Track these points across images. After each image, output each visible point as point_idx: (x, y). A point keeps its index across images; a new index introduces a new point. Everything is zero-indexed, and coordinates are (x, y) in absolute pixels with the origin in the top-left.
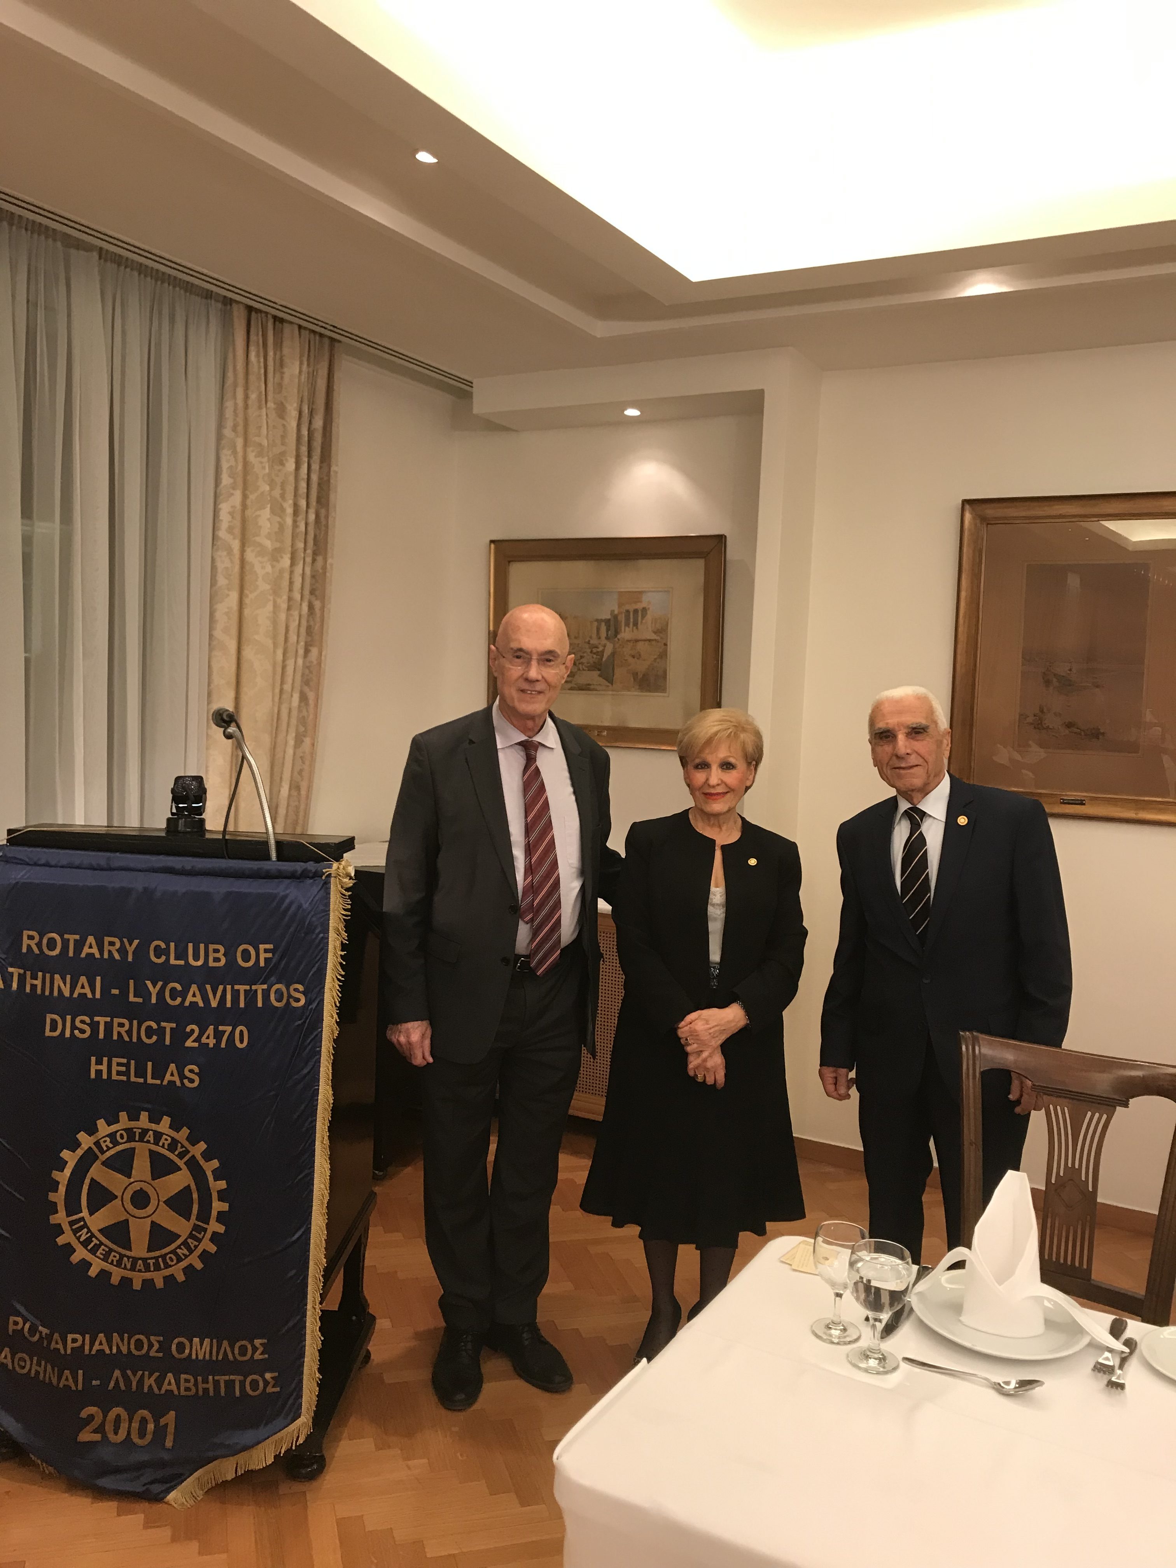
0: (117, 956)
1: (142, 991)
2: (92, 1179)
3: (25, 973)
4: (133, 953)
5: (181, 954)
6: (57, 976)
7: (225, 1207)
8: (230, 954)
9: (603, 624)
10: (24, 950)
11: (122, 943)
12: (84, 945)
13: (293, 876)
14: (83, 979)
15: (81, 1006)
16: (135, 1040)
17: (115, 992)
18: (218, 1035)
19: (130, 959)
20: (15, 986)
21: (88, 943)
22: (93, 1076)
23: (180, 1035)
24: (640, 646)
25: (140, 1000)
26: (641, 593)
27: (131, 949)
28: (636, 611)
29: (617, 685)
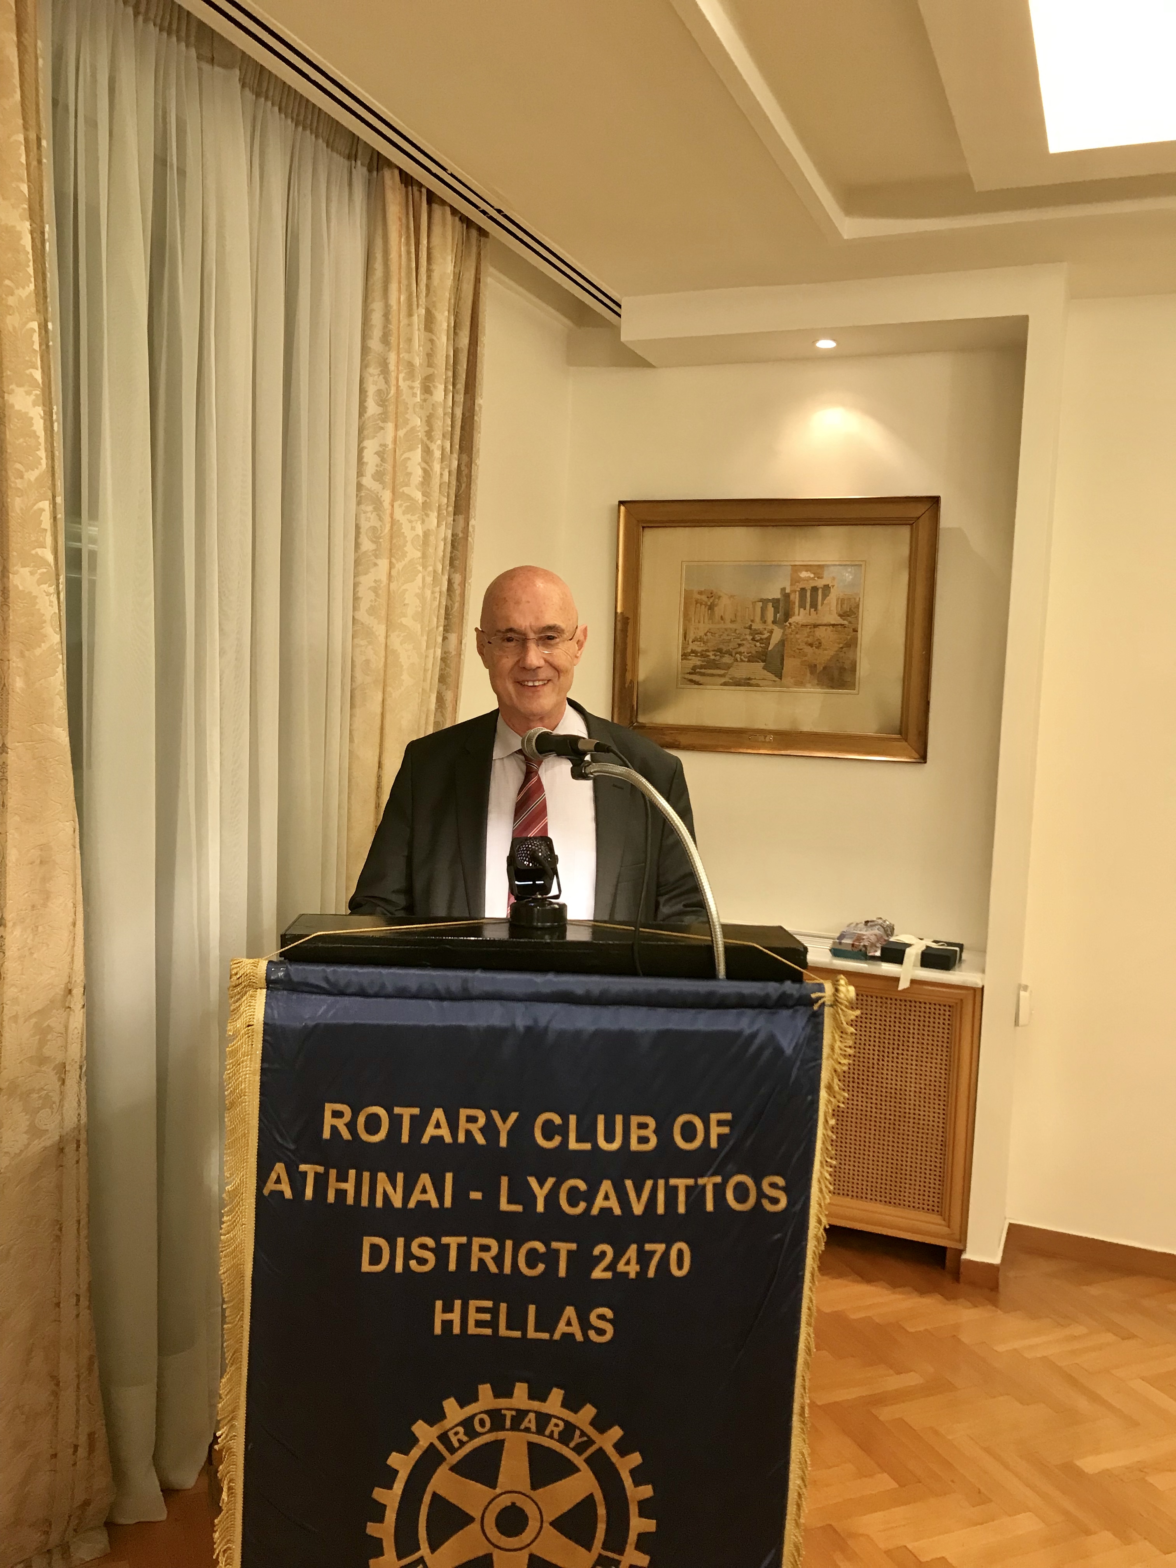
0: (480, 1140)
1: (526, 1197)
2: (435, 1495)
3: (327, 1173)
4: (510, 1133)
5: (586, 1133)
6: (382, 1176)
7: (650, 1525)
8: (664, 1132)
9: (770, 605)
10: (326, 1134)
11: (489, 1118)
12: (426, 1125)
14: (425, 1179)
15: (420, 1221)
16: (507, 1269)
17: (476, 1195)
18: (644, 1258)
19: (503, 1143)
20: (309, 1193)
21: (433, 1121)
22: (438, 1330)
23: (582, 1261)
24: (821, 633)
25: (518, 1208)
26: (822, 567)
27: (504, 1128)
28: (815, 589)
29: (787, 680)
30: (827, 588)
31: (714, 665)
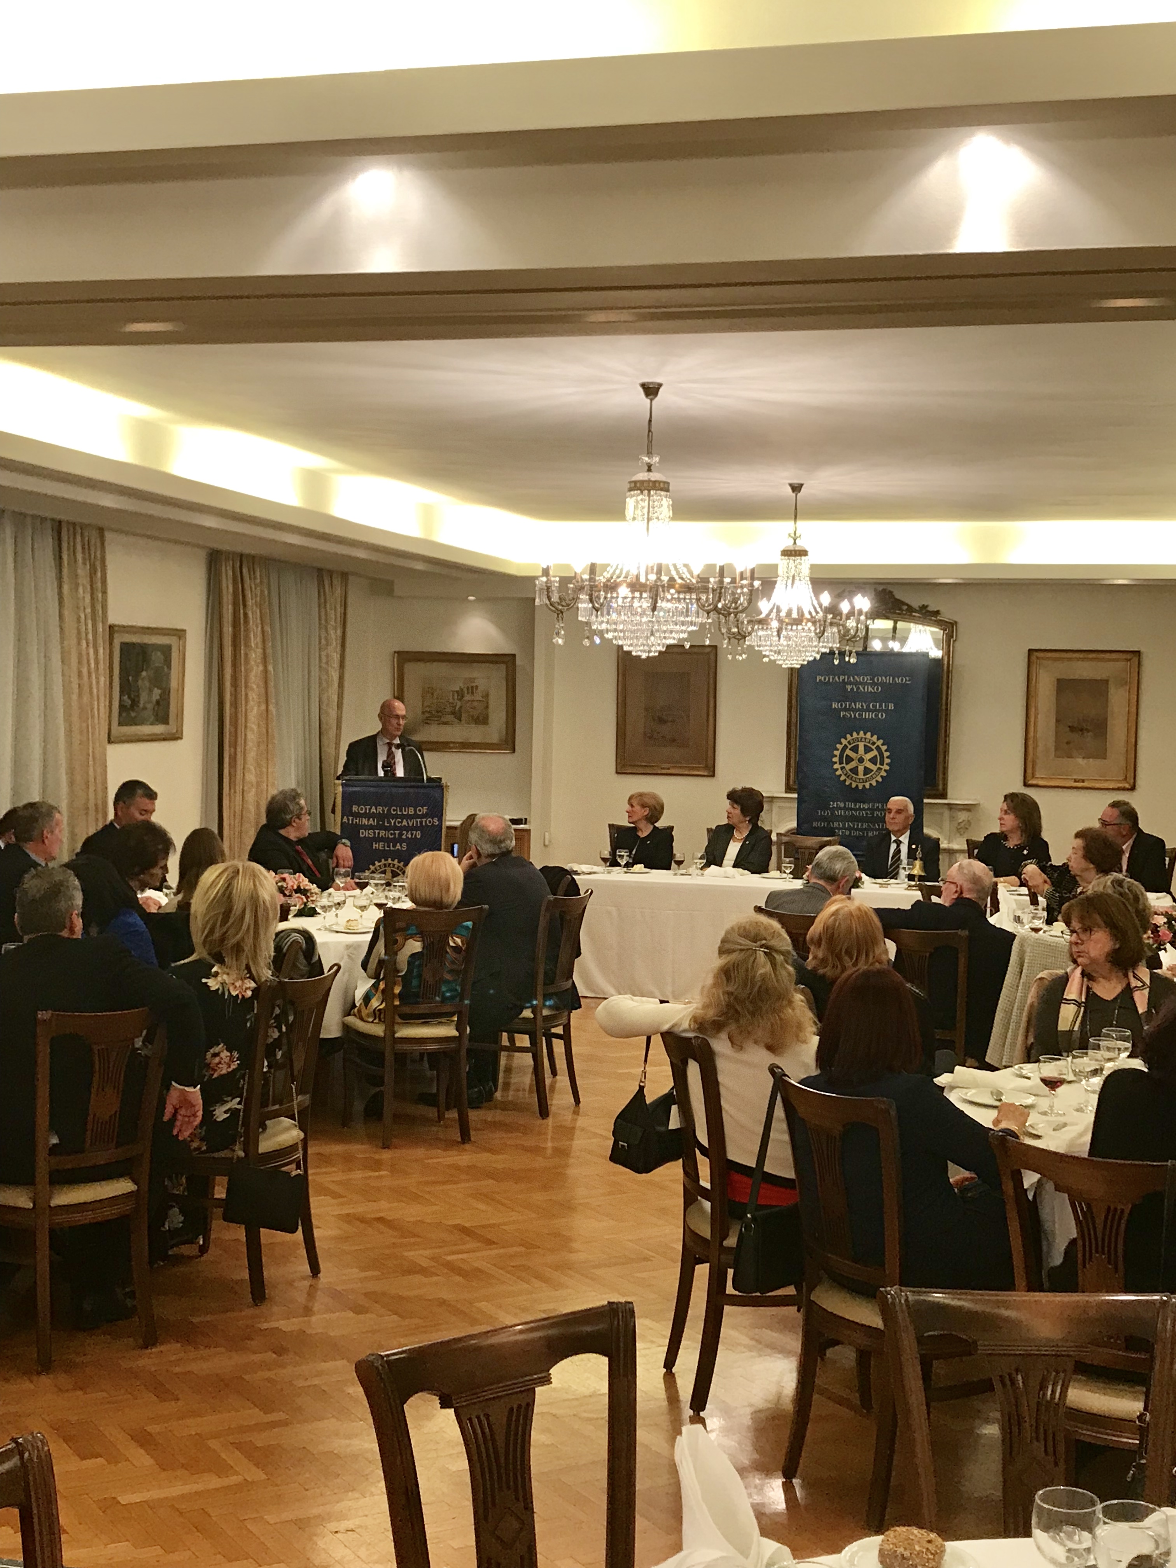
0: (381, 812)
1: (389, 822)
3: (354, 818)
4: (387, 811)
5: (401, 811)
6: (364, 819)
8: (415, 810)
9: (456, 693)
10: (354, 811)
11: (383, 808)
12: (371, 809)
15: (371, 827)
16: (387, 837)
17: (381, 823)
18: (412, 834)
19: (385, 812)
20: (351, 822)
21: (373, 809)
22: (374, 848)
23: (401, 834)
24: (475, 704)
25: (388, 825)
26: (475, 678)
28: (472, 687)
29: (463, 722)
30: (477, 687)
31: (435, 716)
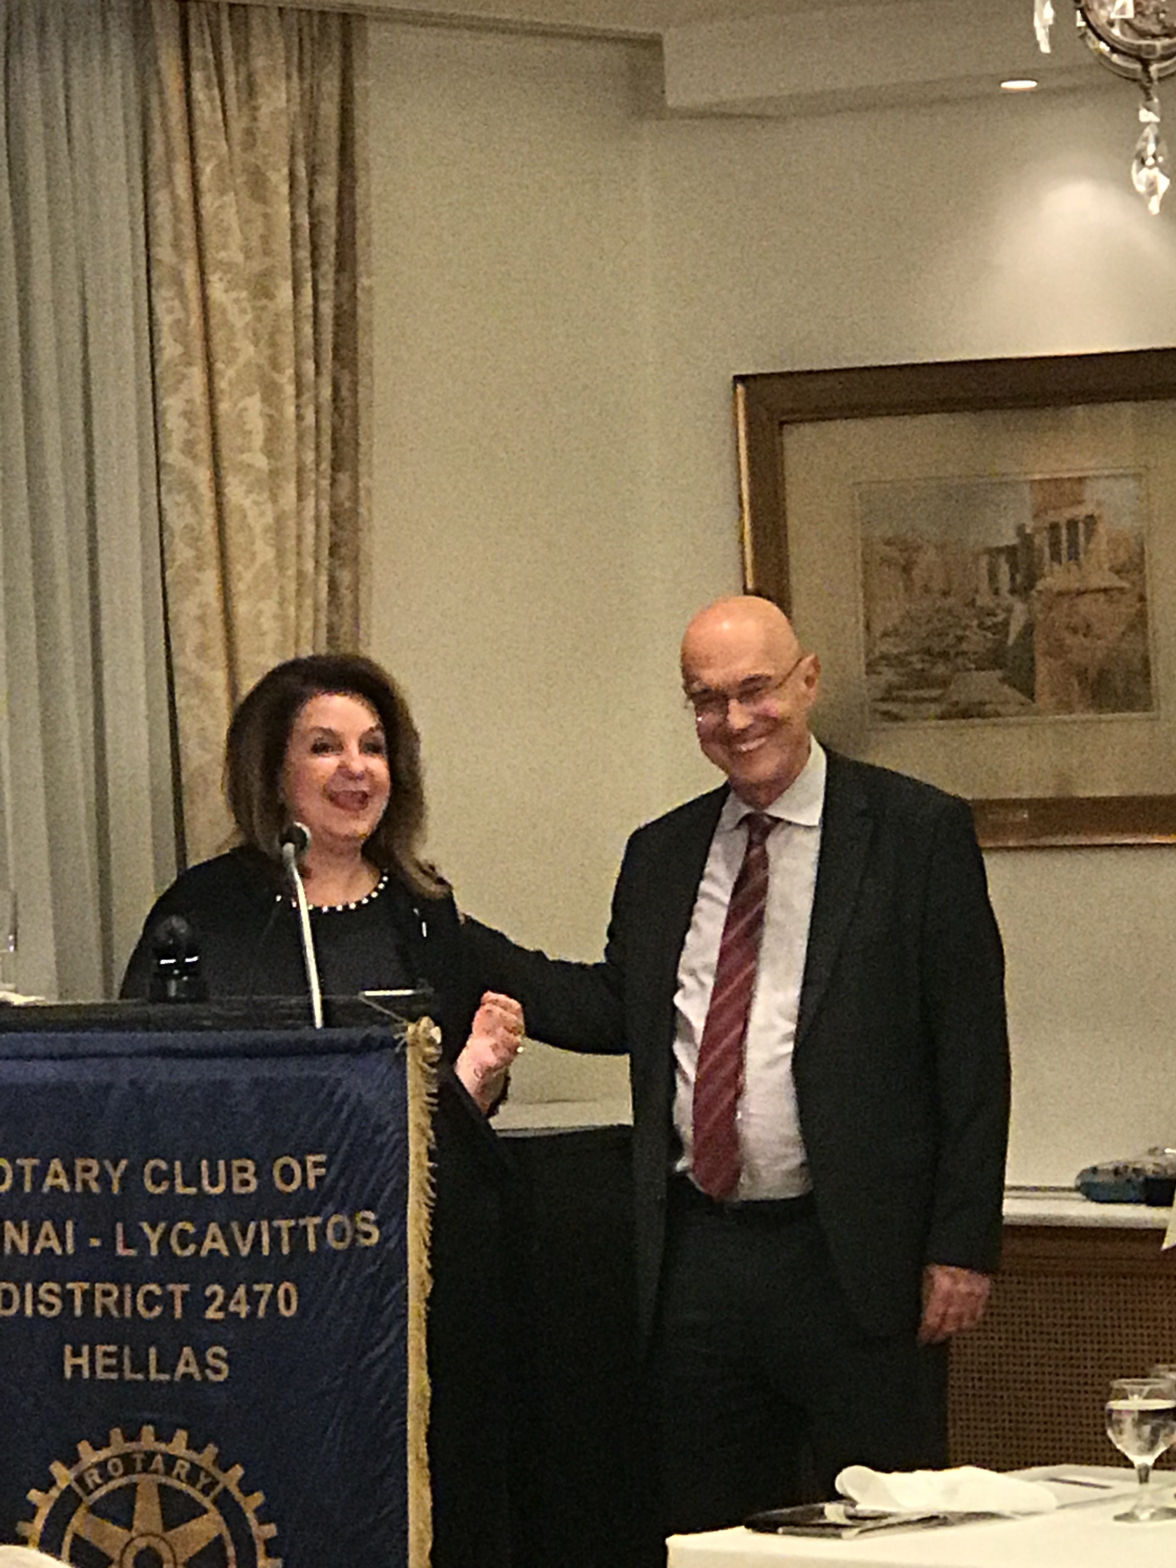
0: (95, 1187)
1: (136, 1239)
2: (76, 1536)
4: (122, 1179)
5: (192, 1179)
6: (9, 1225)
8: (263, 1173)
9: (1002, 560)
11: (102, 1168)
12: (45, 1175)
13: (349, 1049)
14: (47, 1227)
15: (46, 1267)
17: (95, 1243)
18: (253, 1298)
19: (116, 1190)
22: (68, 1374)
23: (196, 1302)
25: (132, 1252)
26: (1081, 480)
27: (116, 1175)
28: (1072, 524)
29: (1044, 699)
30: (1092, 523)
31: (922, 680)
